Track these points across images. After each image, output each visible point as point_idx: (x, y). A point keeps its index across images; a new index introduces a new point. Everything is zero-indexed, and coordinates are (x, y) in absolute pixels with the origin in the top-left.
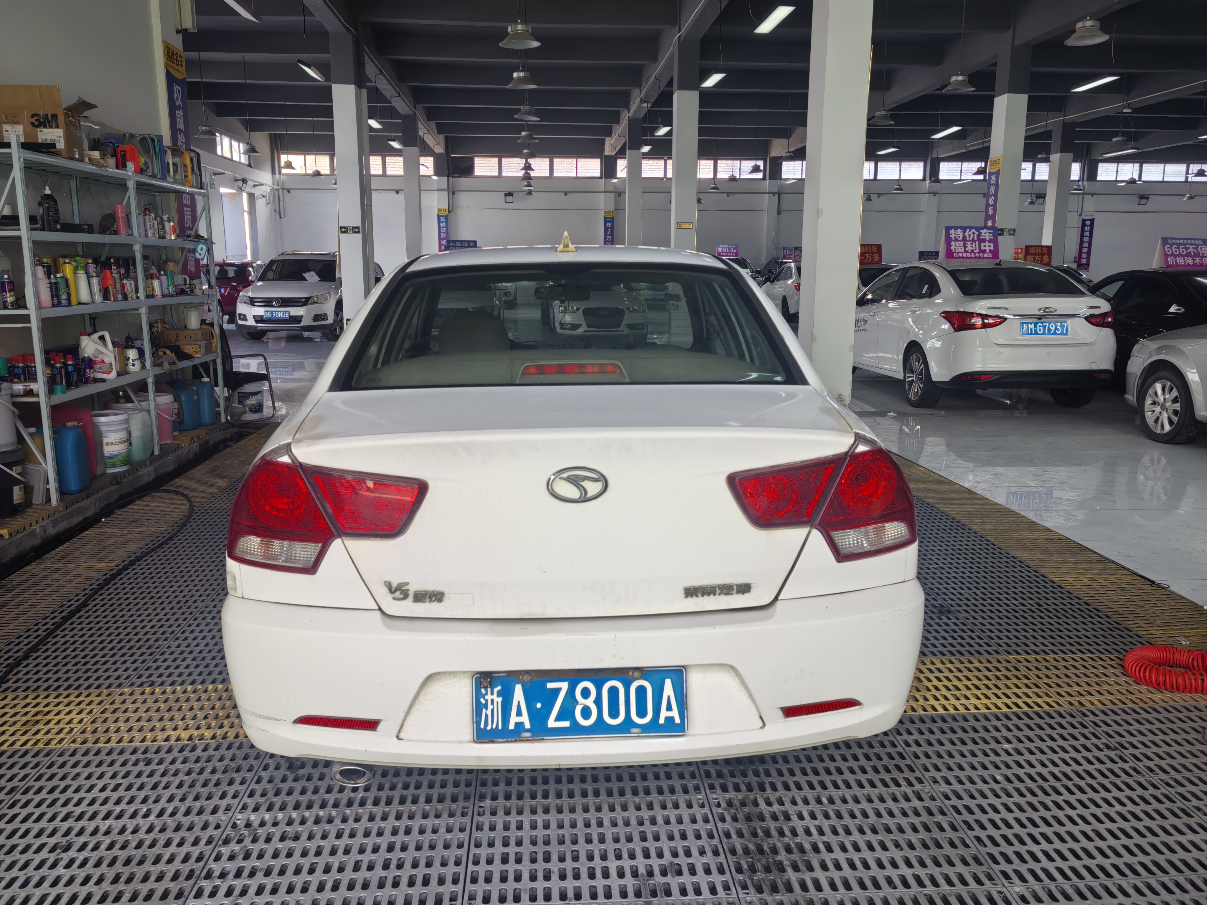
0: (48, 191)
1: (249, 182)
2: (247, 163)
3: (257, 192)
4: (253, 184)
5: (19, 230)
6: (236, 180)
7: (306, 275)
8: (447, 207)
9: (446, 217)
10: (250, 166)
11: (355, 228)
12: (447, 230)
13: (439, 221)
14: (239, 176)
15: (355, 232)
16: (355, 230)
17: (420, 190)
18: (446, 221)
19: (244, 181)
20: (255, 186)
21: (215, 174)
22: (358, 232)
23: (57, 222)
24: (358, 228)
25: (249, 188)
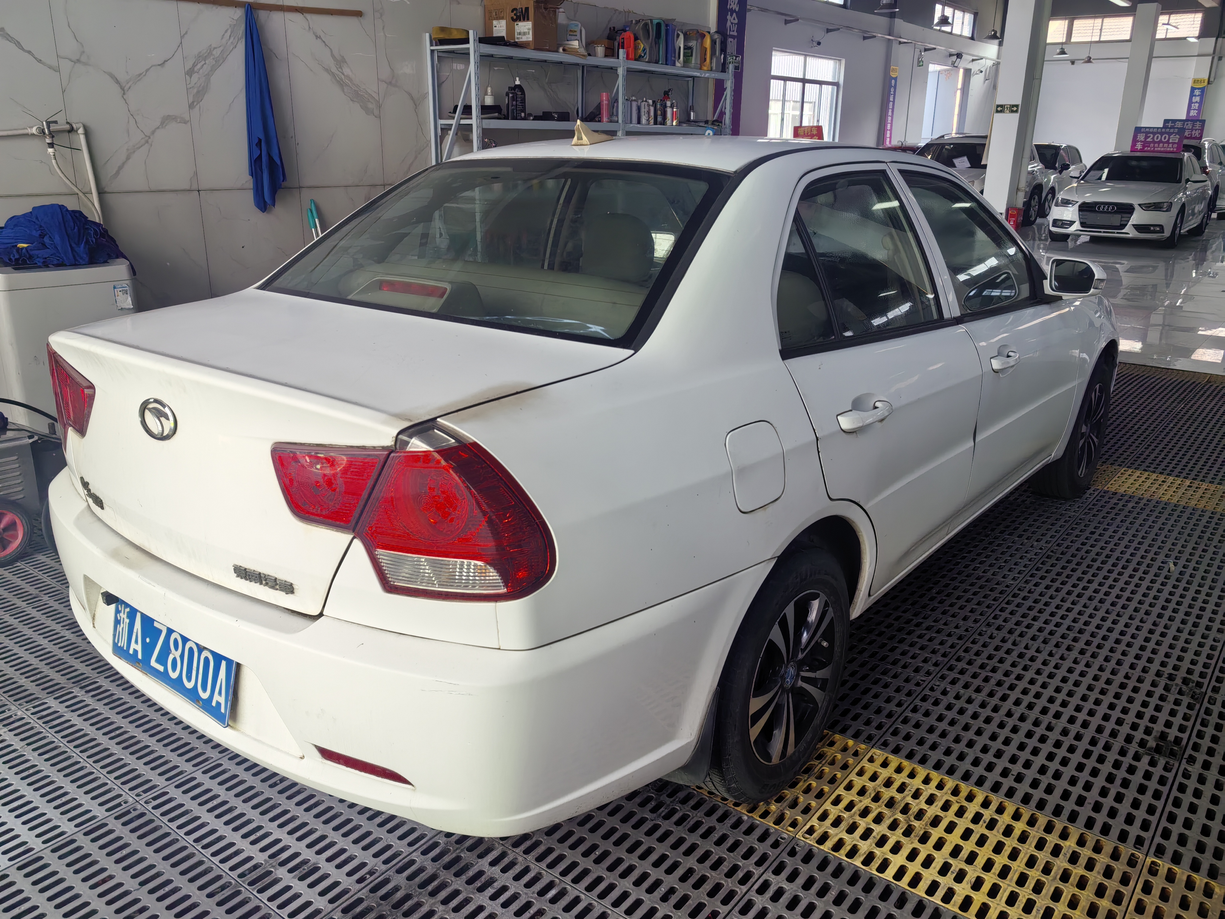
0: (518, 82)
1: (964, 56)
2: (970, 36)
3: (975, 67)
4: (971, 58)
5: (471, 118)
6: (951, 55)
7: (956, 161)
8: (1206, 78)
9: (1203, 90)
10: (972, 38)
11: (1013, 106)
12: (1200, 107)
13: (1192, 95)
14: (953, 51)
15: (1012, 111)
16: (1013, 109)
17: (1151, 58)
18: (1202, 96)
19: (959, 56)
20: (973, 60)
21: (926, 50)
22: (1016, 111)
23: (524, 110)
24: (1017, 106)
25: (964, 64)
